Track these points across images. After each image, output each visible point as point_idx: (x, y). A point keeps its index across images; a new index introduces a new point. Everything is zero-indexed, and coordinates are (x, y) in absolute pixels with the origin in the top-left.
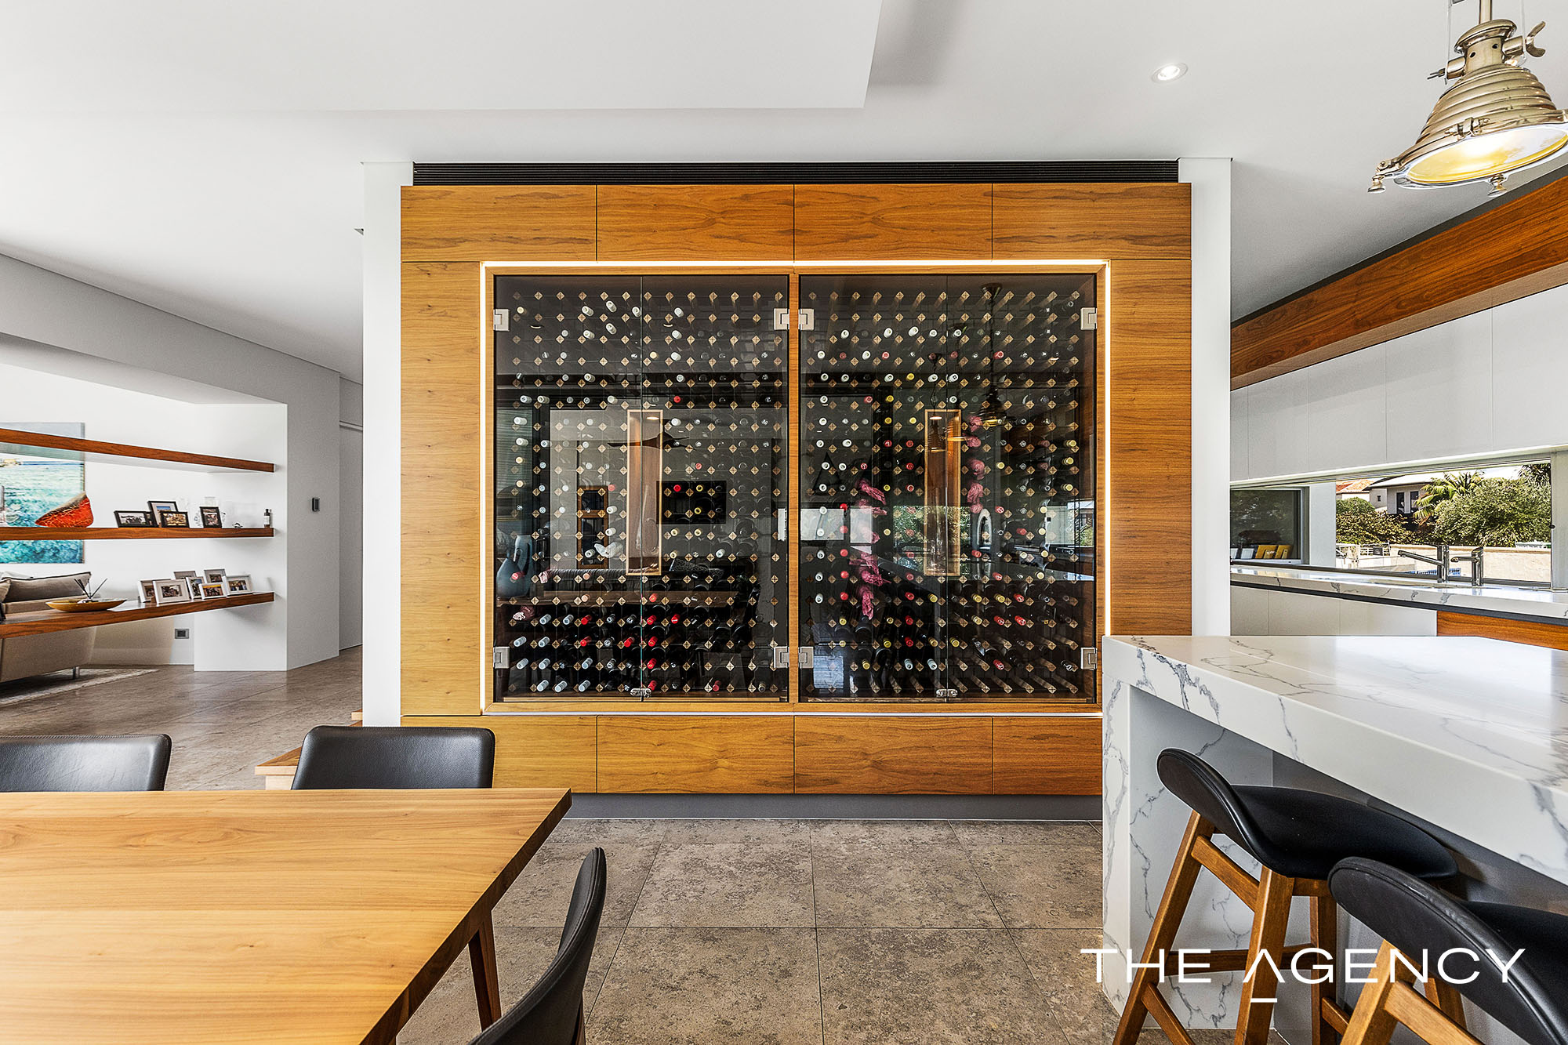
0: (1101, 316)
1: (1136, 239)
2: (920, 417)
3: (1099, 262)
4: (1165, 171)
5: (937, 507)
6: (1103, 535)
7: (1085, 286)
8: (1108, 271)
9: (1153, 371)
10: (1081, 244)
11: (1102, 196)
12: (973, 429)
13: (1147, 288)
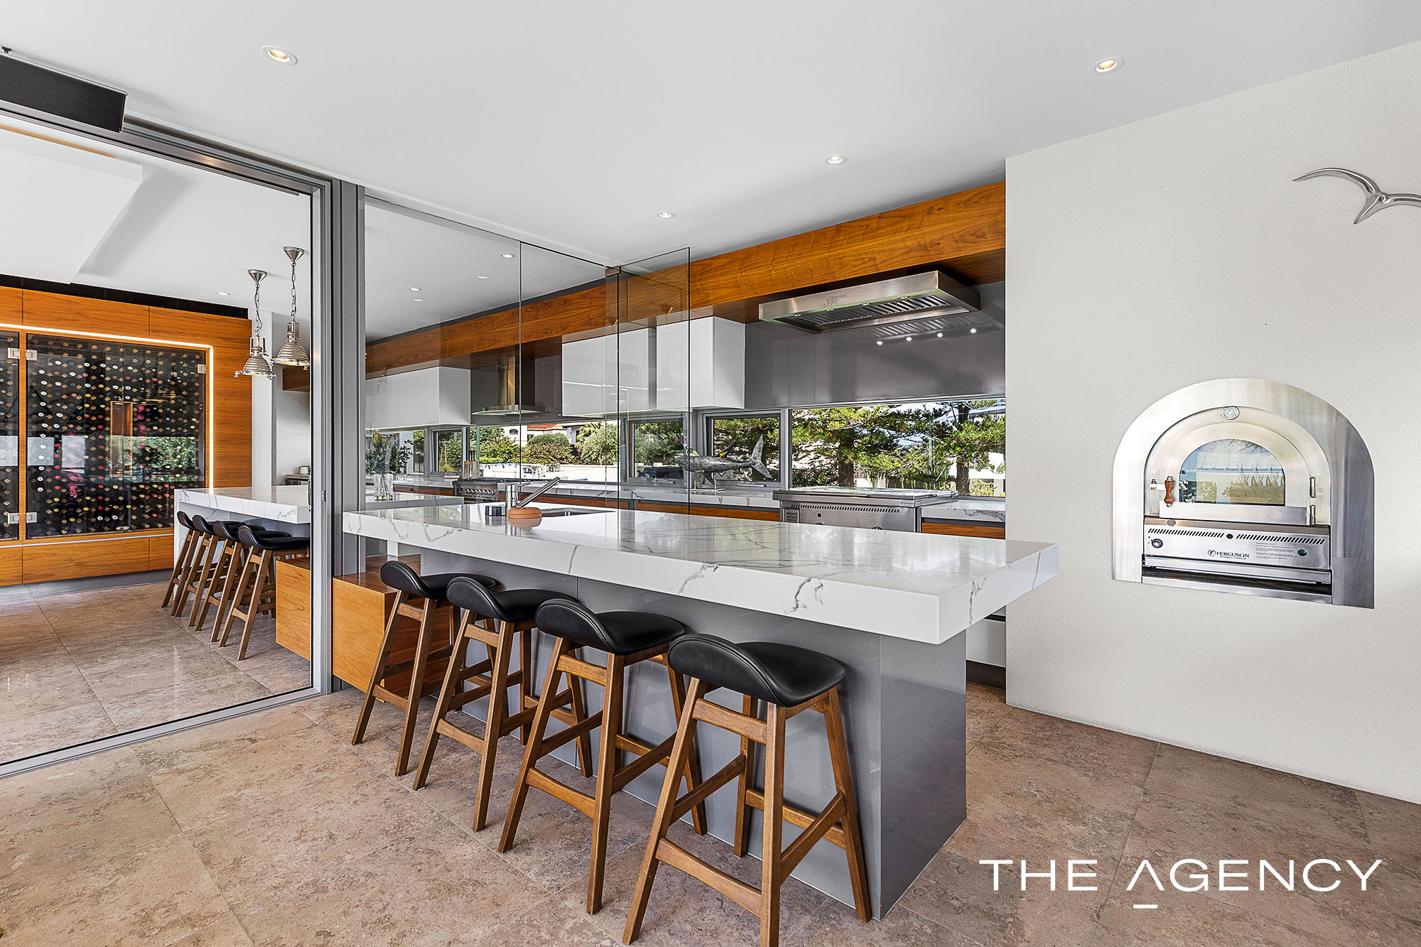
0: (208, 368)
1: (225, 339)
2: (107, 404)
3: (207, 346)
4: (241, 313)
5: (111, 436)
6: (209, 451)
7: (201, 357)
8: (212, 351)
9: (234, 393)
10: (199, 338)
11: (208, 319)
12: (140, 411)
13: (231, 359)
